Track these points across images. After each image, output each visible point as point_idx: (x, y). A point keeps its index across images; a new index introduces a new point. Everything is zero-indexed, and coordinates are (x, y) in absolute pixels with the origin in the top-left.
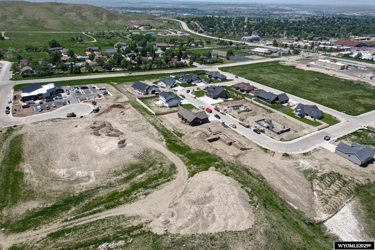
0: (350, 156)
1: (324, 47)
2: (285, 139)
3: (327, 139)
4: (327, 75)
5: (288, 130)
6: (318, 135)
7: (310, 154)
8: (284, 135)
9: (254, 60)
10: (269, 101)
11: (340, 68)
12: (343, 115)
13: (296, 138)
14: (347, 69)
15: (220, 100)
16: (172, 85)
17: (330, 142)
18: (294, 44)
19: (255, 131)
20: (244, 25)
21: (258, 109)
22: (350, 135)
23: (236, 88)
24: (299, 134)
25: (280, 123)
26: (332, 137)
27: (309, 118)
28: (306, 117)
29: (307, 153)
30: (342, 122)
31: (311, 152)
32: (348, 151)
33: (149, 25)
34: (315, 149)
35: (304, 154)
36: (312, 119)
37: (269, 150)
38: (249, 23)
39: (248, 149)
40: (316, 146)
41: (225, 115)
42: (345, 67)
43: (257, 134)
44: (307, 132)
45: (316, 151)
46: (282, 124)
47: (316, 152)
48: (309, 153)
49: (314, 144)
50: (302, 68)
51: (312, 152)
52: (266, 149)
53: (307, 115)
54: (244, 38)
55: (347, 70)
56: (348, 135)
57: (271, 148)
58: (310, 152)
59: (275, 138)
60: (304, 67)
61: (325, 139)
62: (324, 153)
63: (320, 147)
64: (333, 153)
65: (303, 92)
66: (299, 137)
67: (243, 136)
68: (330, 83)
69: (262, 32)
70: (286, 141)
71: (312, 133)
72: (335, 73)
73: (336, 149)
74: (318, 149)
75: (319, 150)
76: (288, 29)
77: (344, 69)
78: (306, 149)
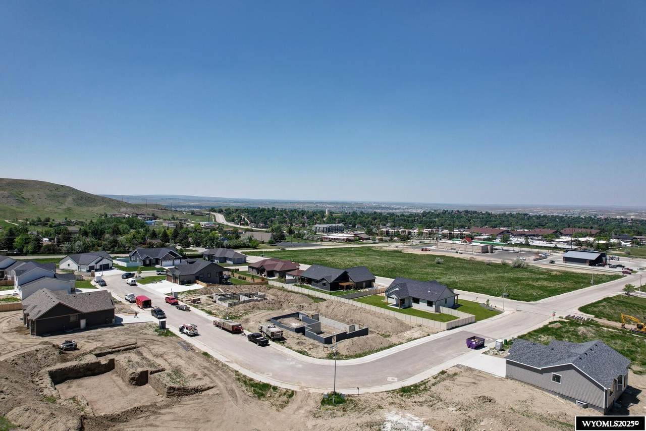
1: (450, 234)
2: (344, 352)
3: (477, 344)
4: (459, 259)
5: (364, 332)
6: (448, 338)
7: (425, 389)
8: (343, 346)
9: (324, 246)
11: (480, 251)
12: (504, 302)
13: (382, 349)
14: (492, 252)
15: (199, 286)
17: (485, 353)
18: (400, 231)
19: (253, 338)
20: (323, 217)
22: (534, 335)
23: (256, 269)
24: (394, 339)
25: (343, 321)
26: (490, 342)
27: (422, 307)
28: (415, 306)
29: (416, 386)
30: (506, 313)
31: (429, 384)
33: (153, 215)
34: (443, 372)
35: (405, 390)
36: (432, 310)
37: (275, 388)
38: (332, 215)
40: (448, 365)
43: (256, 346)
44: (416, 335)
45: (444, 379)
46: (348, 323)
47: (447, 383)
48: (422, 387)
49: (440, 361)
50: (415, 253)
51: (433, 381)
52: (266, 386)
53: (417, 301)
54: (316, 227)
55: (493, 254)
56: (529, 333)
57: (284, 382)
58: (424, 383)
59: (314, 354)
60: (418, 252)
61: (470, 345)
62: (473, 381)
63: (457, 366)
64: (501, 379)
65: (411, 274)
66: (391, 346)
67: (205, 354)
68: (466, 265)
69: (350, 224)
70: (347, 357)
71: (432, 336)
72: (474, 257)
73: (508, 362)
74: (451, 373)
75: (455, 374)
76: (394, 221)
77: (488, 252)
78: (411, 375)
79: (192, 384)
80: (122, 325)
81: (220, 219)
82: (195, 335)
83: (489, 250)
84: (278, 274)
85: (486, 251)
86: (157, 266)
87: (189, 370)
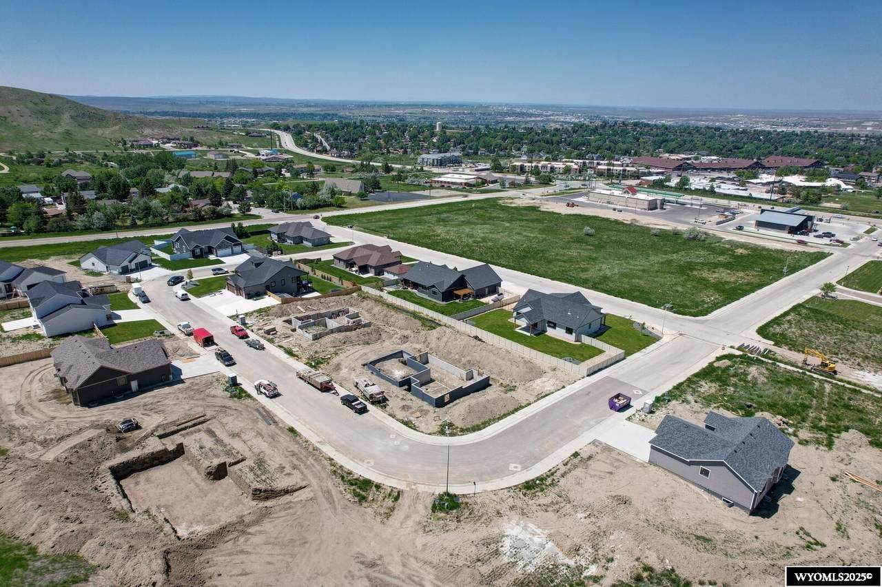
0: (705, 473)
1: (609, 170)
2: (459, 424)
3: (620, 404)
4: (616, 222)
5: (484, 385)
6: (586, 392)
7: (552, 484)
8: (457, 412)
9: (434, 198)
10: (435, 293)
11: (646, 207)
12: (665, 317)
13: (505, 415)
14: (662, 208)
16: (125, 263)
17: (629, 419)
18: (540, 165)
19: (348, 401)
20: (432, 137)
21: (393, 320)
22: (694, 383)
23: (344, 261)
24: (520, 395)
25: (456, 362)
26: (638, 397)
27: (558, 333)
28: (550, 332)
29: (542, 479)
30: (665, 339)
31: (558, 474)
32: (696, 454)
34: (576, 455)
35: (529, 486)
36: (570, 339)
37: (378, 487)
38: (445, 133)
39: (287, 492)
40: (580, 443)
41: (262, 348)
42: (656, 204)
43: (352, 412)
44: (549, 387)
45: (575, 467)
46: (464, 366)
47: (579, 472)
48: (549, 481)
49: (572, 435)
50: (556, 210)
51: (563, 469)
52: (366, 484)
53: (554, 326)
54: (423, 159)
55: (664, 211)
56: (689, 379)
57: (388, 475)
58: (552, 473)
59: (422, 427)
60: (561, 209)
61: (612, 406)
62: (611, 469)
63: (594, 443)
64: (642, 465)
65: (550, 262)
66: (516, 410)
67: (292, 430)
68: (625, 238)
69: (471, 149)
70: (464, 431)
71: (568, 388)
72: (637, 217)
73: (652, 447)
74: (584, 455)
75: (590, 458)
76: (532, 142)
77: (656, 208)
78: (537, 459)
79: (281, 483)
80: (182, 381)
81: (287, 140)
82: (277, 395)
83: (658, 206)
84: (373, 270)
85: (654, 206)
86: (212, 257)
87: (274, 460)
